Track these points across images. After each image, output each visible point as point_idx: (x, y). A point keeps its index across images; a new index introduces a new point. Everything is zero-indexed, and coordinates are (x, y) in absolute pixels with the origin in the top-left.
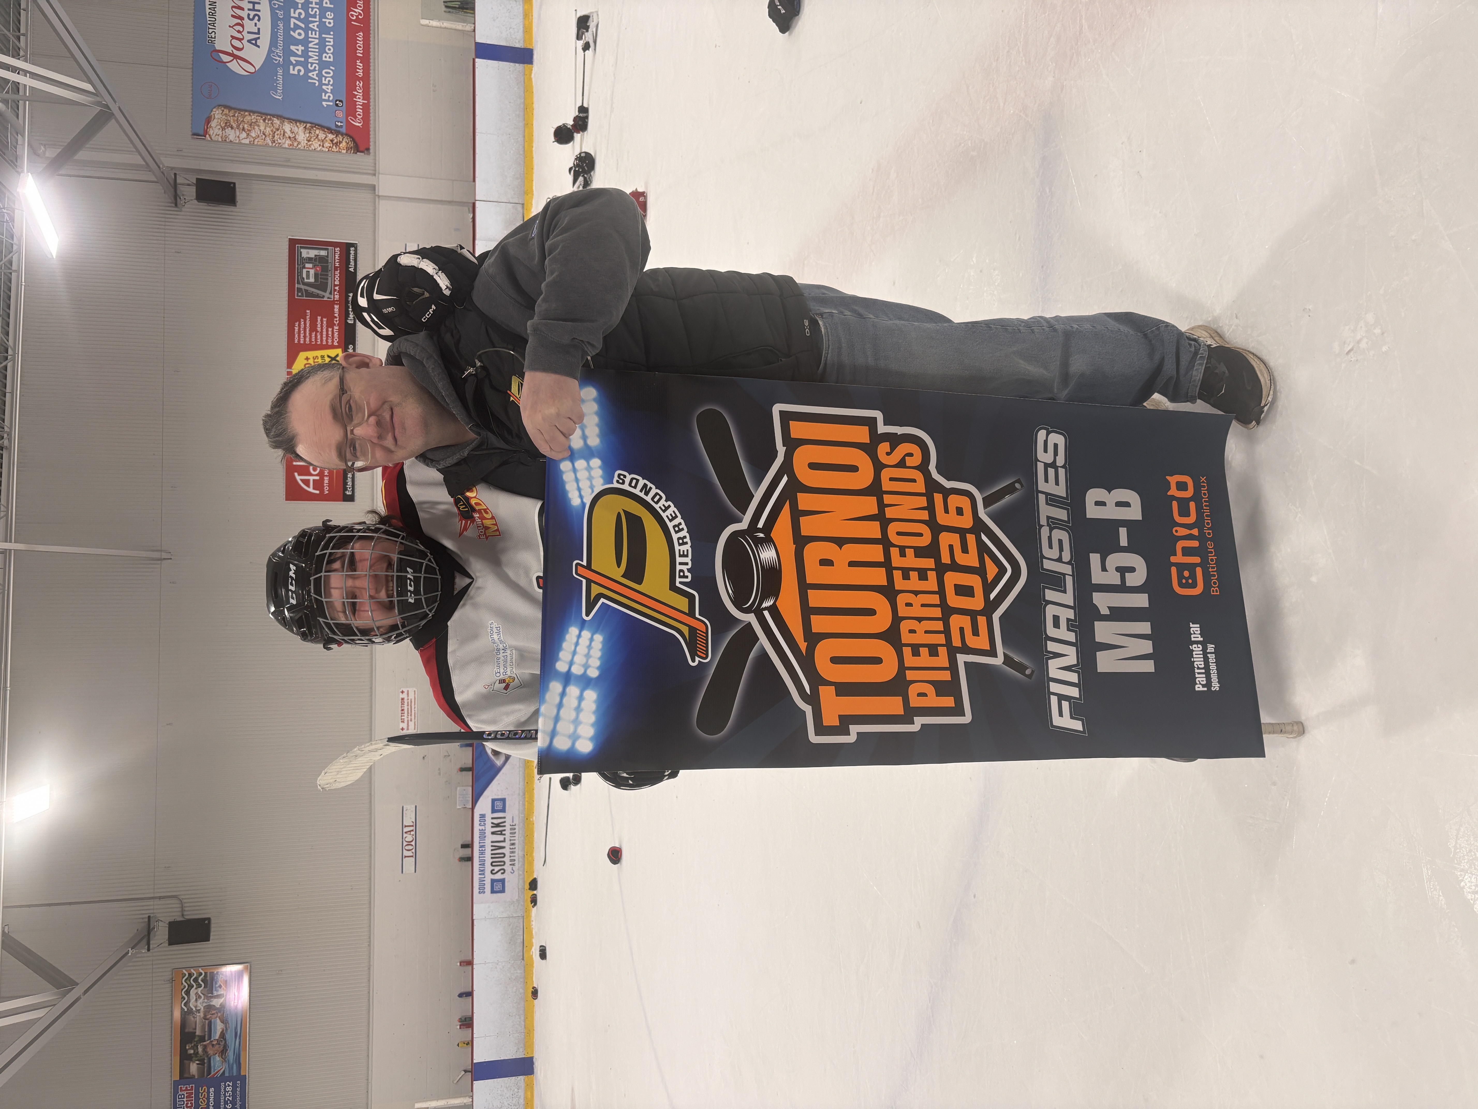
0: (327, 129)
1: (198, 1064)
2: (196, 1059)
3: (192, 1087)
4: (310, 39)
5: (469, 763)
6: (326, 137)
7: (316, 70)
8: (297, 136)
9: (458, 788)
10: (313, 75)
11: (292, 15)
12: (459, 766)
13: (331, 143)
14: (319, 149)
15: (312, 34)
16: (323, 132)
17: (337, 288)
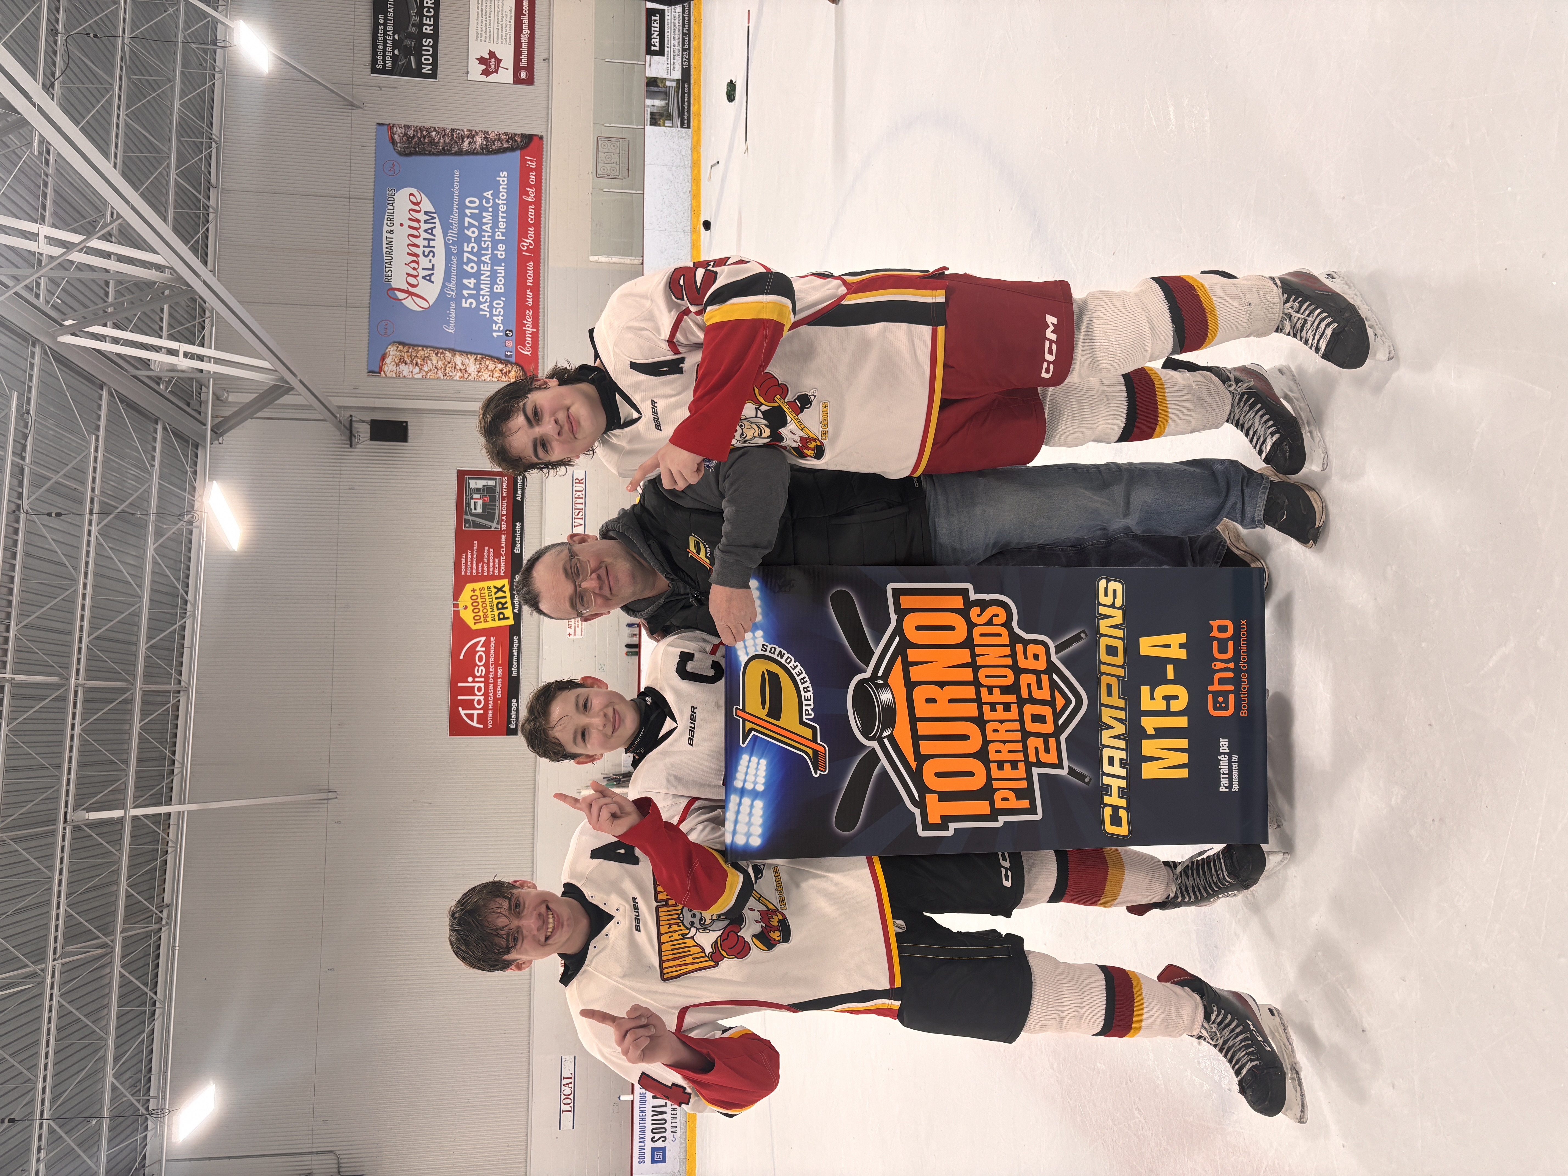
0: (497, 360)
4: (482, 272)
6: (495, 368)
7: (487, 302)
8: (468, 368)
10: (485, 306)
11: (466, 249)
15: (484, 267)
16: (493, 363)
17: (504, 518)
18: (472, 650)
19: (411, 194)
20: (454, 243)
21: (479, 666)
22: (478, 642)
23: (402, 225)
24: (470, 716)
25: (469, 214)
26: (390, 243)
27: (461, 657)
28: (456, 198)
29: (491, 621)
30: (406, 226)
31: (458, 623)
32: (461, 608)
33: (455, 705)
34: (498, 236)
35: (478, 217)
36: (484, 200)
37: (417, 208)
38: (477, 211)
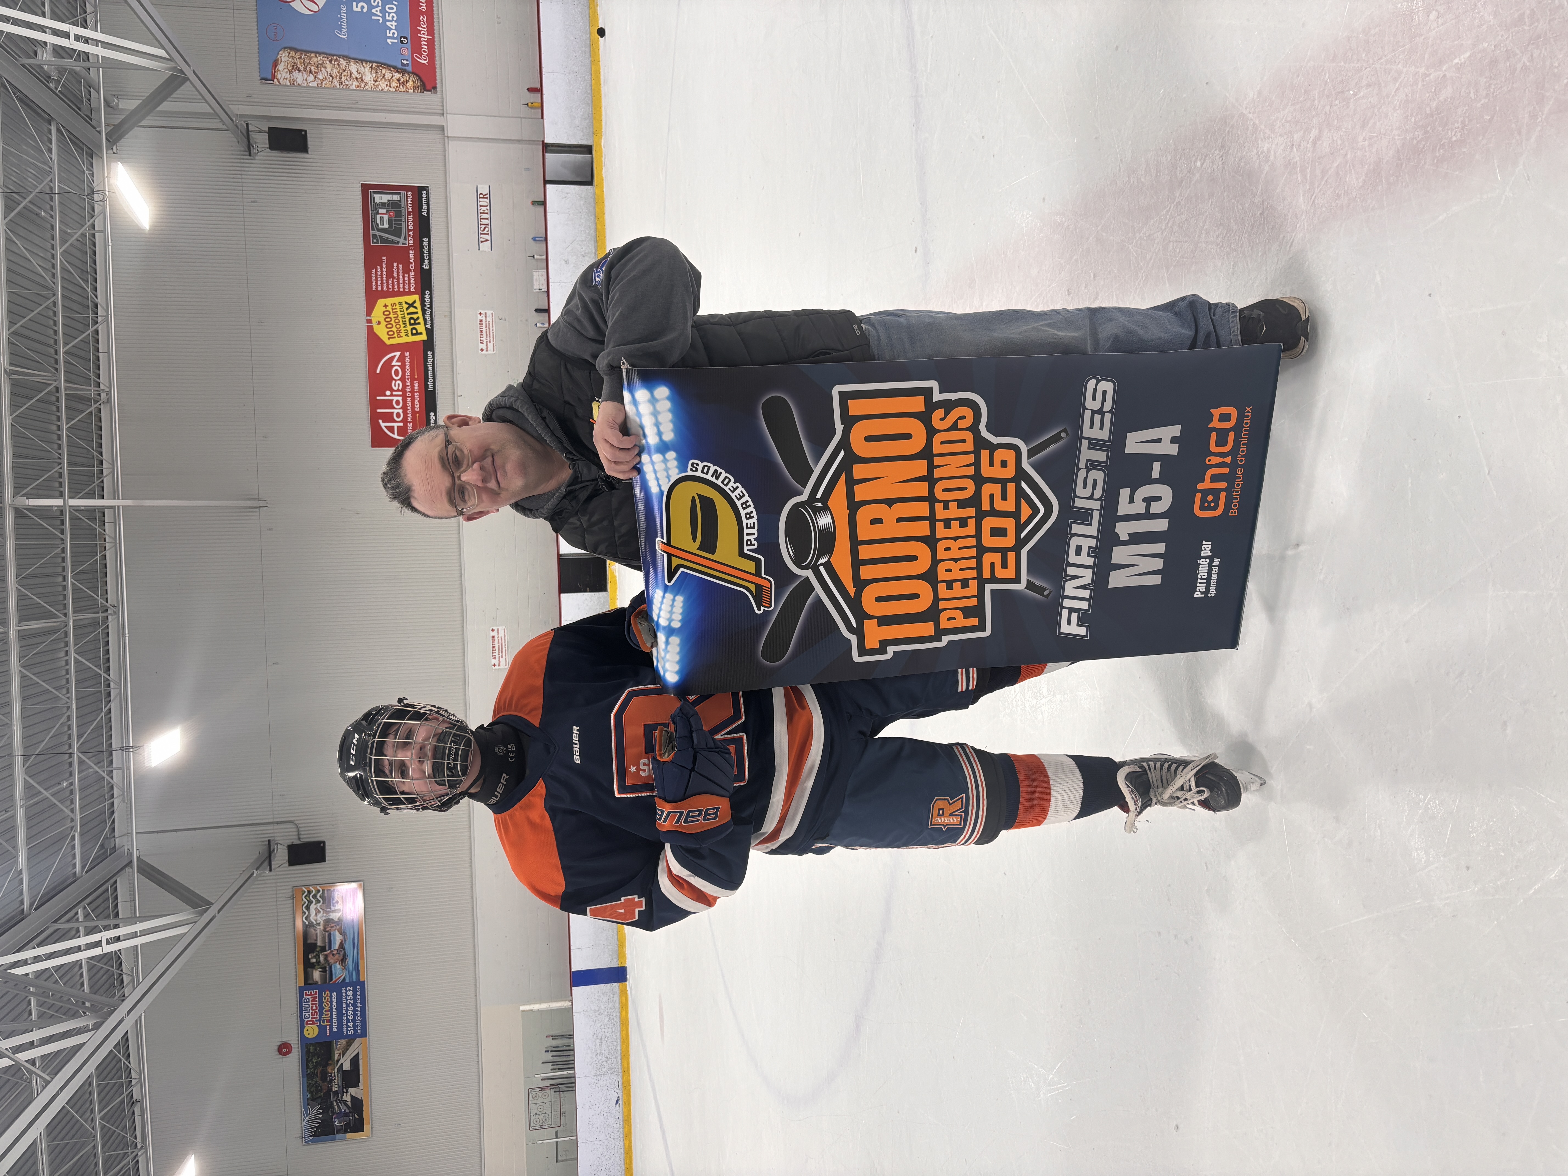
1: (320, 971)
2: (319, 967)
3: (316, 992)
17: (411, 233)
18: (388, 365)
21: (396, 380)
22: (393, 358)
24: (391, 429)
27: (378, 372)
29: (404, 336)
31: (372, 337)
32: (374, 324)
33: (375, 418)
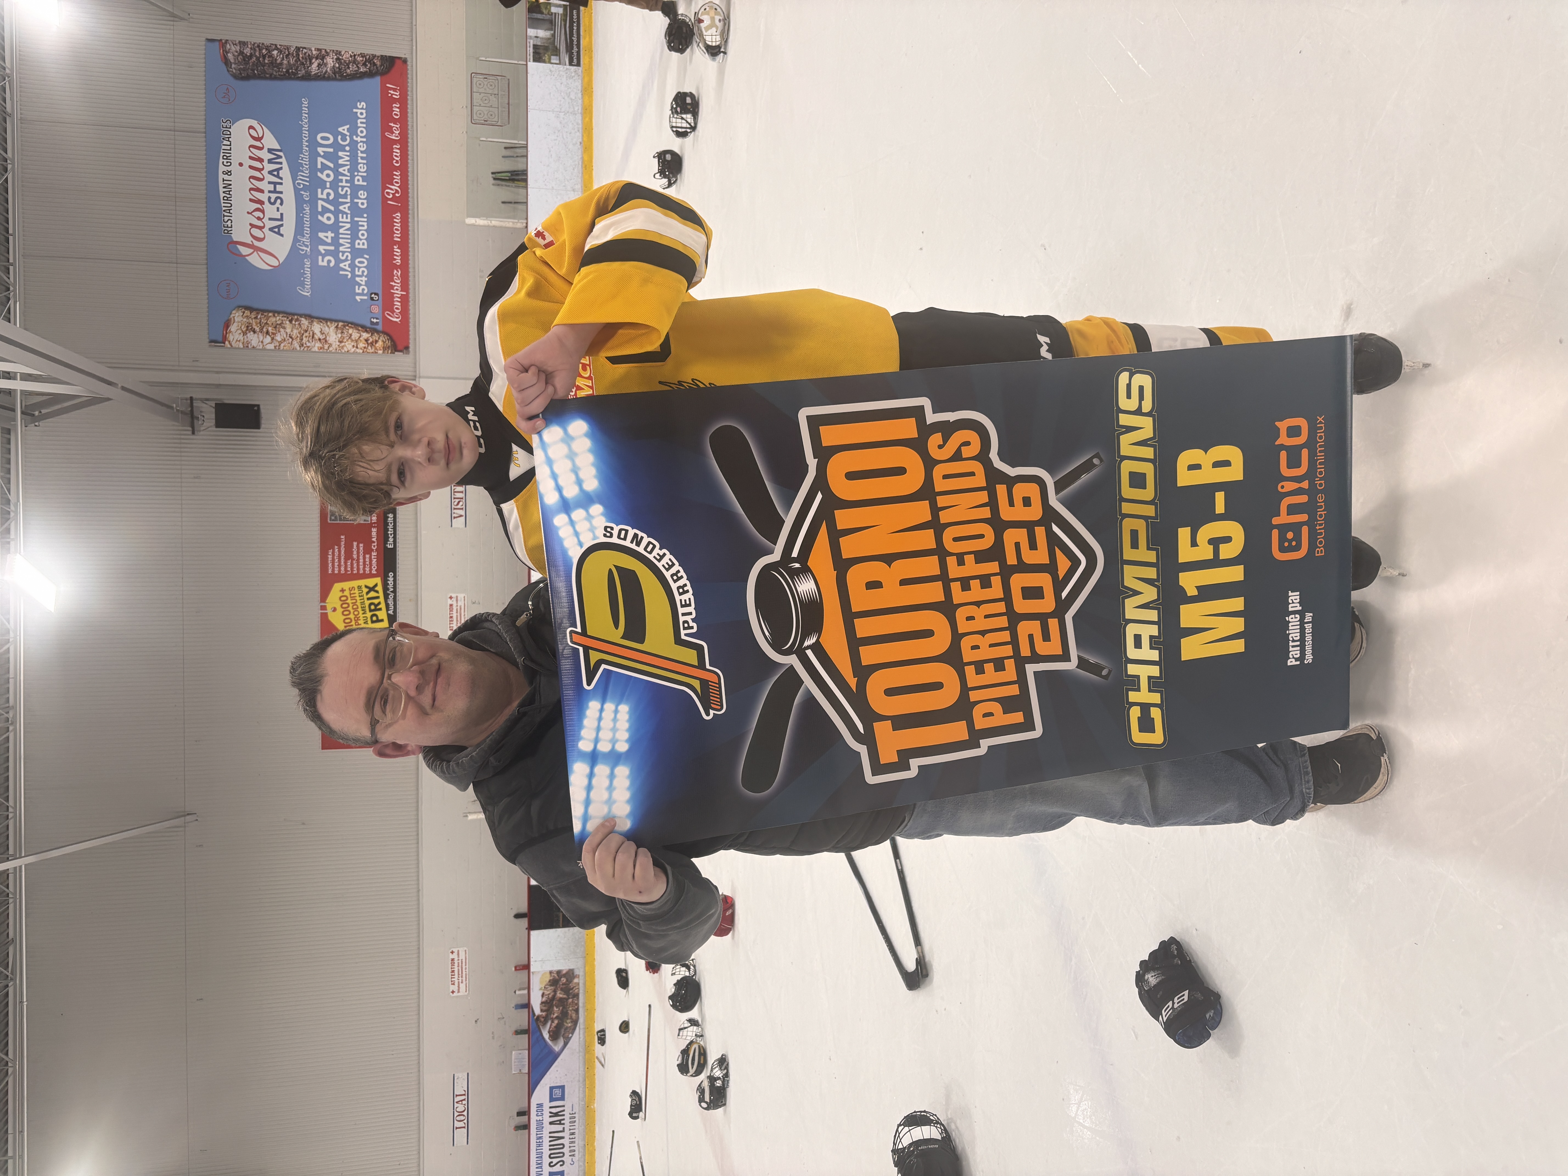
0: (362, 327)
4: (341, 224)
5: (525, 1025)
6: (360, 337)
7: (348, 260)
8: (328, 337)
9: (513, 1052)
10: (345, 265)
11: (320, 196)
12: (514, 1029)
13: (365, 343)
14: (353, 350)
15: (343, 218)
16: (357, 331)
19: (251, 127)
20: (305, 188)
23: (241, 165)
25: (322, 154)
26: (228, 186)
28: (306, 133)
30: (246, 166)
31: (326, 624)
32: (329, 611)
34: (358, 180)
35: (333, 157)
36: (340, 137)
37: (258, 144)
38: (331, 150)
